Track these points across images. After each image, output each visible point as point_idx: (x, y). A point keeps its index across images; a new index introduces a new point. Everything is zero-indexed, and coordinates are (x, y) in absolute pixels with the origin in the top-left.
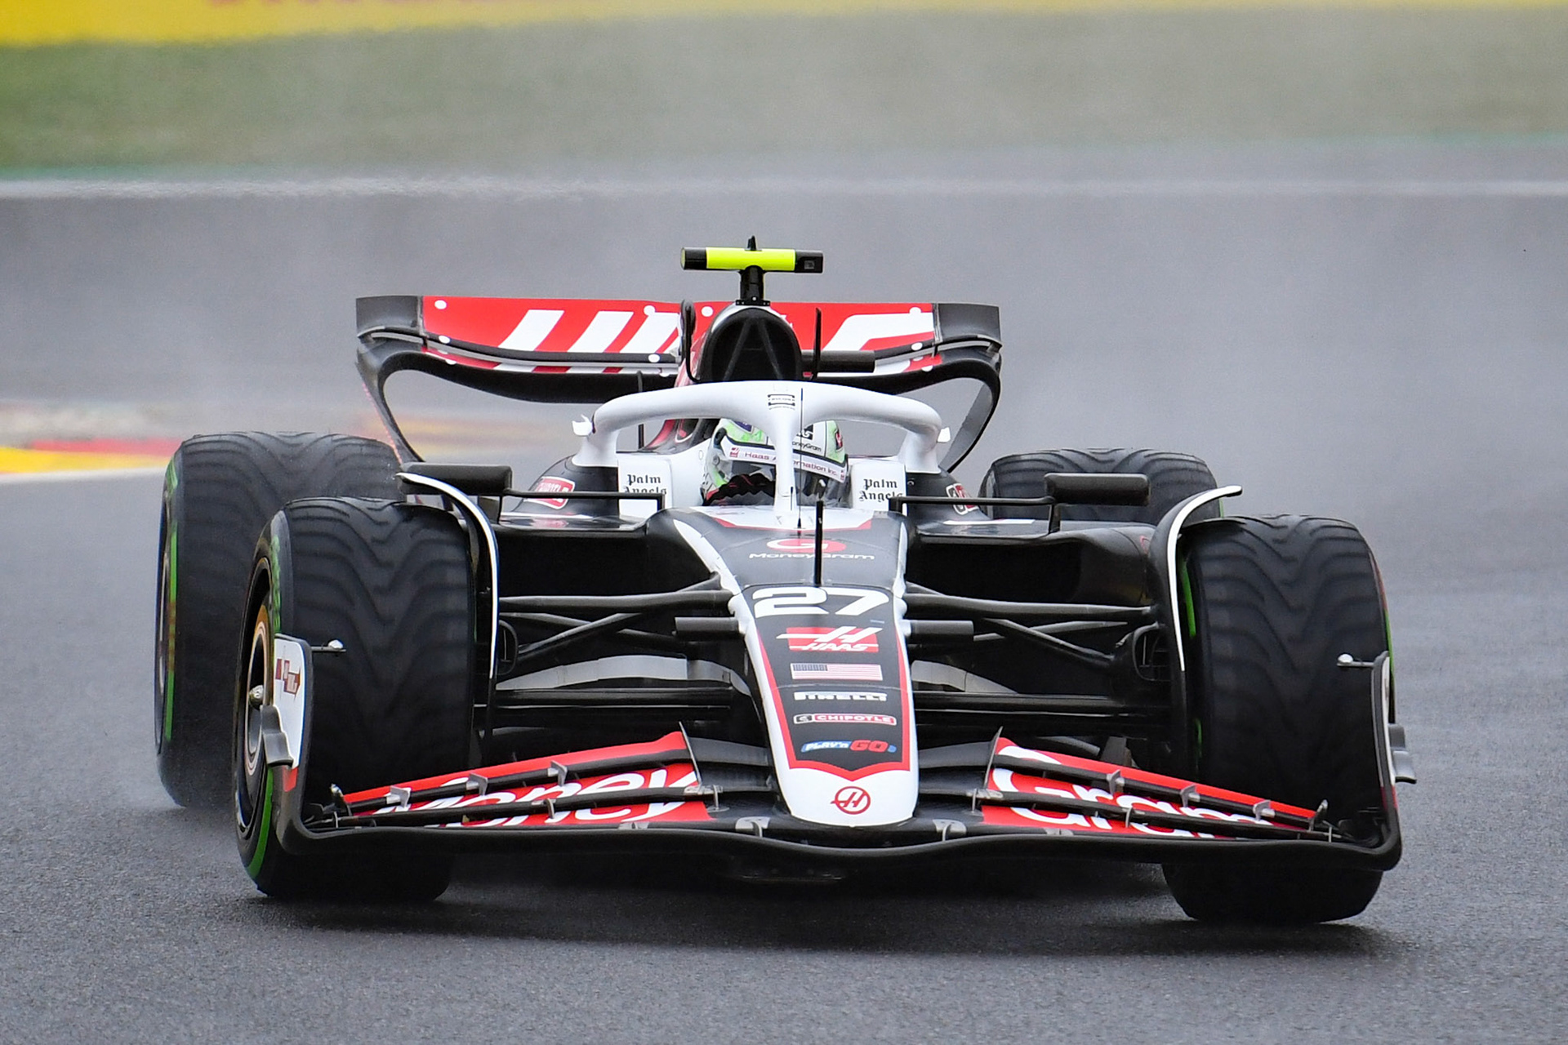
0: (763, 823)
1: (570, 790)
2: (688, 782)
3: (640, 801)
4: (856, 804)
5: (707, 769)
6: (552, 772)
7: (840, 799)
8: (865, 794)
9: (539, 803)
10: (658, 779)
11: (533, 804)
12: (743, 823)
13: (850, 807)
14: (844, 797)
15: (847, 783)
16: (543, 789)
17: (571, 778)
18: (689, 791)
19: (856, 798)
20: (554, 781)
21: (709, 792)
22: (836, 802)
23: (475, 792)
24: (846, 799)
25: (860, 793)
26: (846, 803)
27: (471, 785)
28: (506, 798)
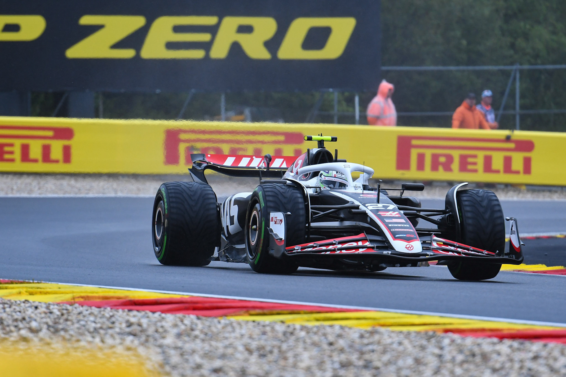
0: (390, 252)
1: (339, 246)
2: (367, 244)
3: (357, 248)
4: (410, 248)
5: (371, 241)
6: (334, 242)
7: (407, 247)
8: (412, 246)
9: (333, 249)
10: (360, 244)
11: (332, 249)
12: (385, 252)
13: (409, 249)
14: (408, 246)
15: (408, 243)
16: (332, 246)
17: (340, 243)
18: (368, 246)
19: (410, 247)
20: (335, 244)
21: (373, 246)
22: (406, 248)
23: (316, 247)
24: (408, 247)
25: (411, 246)
26: (408, 248)
27: (315, 245)
28: (324, 248)
